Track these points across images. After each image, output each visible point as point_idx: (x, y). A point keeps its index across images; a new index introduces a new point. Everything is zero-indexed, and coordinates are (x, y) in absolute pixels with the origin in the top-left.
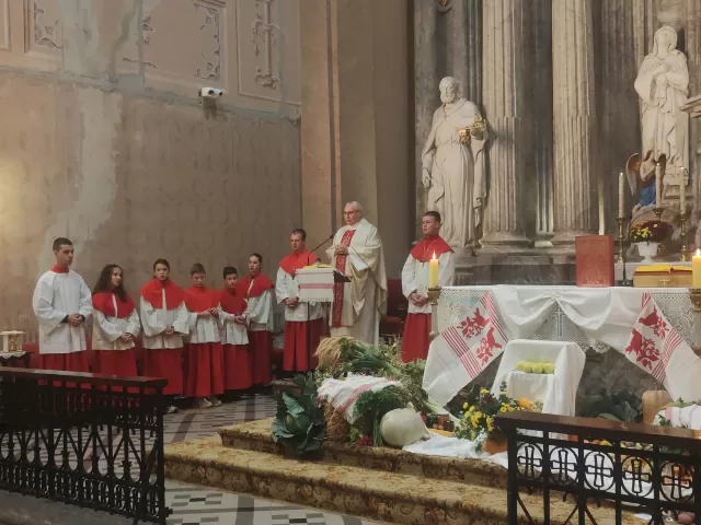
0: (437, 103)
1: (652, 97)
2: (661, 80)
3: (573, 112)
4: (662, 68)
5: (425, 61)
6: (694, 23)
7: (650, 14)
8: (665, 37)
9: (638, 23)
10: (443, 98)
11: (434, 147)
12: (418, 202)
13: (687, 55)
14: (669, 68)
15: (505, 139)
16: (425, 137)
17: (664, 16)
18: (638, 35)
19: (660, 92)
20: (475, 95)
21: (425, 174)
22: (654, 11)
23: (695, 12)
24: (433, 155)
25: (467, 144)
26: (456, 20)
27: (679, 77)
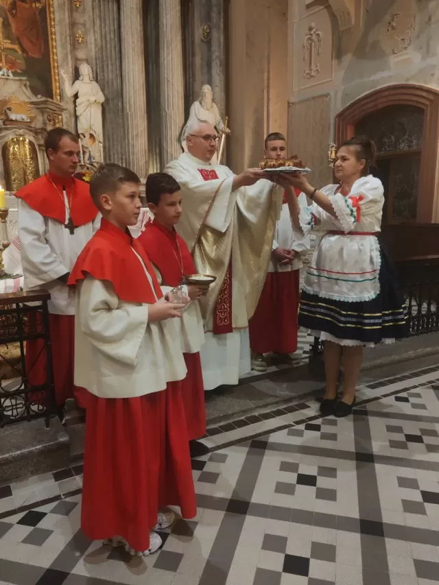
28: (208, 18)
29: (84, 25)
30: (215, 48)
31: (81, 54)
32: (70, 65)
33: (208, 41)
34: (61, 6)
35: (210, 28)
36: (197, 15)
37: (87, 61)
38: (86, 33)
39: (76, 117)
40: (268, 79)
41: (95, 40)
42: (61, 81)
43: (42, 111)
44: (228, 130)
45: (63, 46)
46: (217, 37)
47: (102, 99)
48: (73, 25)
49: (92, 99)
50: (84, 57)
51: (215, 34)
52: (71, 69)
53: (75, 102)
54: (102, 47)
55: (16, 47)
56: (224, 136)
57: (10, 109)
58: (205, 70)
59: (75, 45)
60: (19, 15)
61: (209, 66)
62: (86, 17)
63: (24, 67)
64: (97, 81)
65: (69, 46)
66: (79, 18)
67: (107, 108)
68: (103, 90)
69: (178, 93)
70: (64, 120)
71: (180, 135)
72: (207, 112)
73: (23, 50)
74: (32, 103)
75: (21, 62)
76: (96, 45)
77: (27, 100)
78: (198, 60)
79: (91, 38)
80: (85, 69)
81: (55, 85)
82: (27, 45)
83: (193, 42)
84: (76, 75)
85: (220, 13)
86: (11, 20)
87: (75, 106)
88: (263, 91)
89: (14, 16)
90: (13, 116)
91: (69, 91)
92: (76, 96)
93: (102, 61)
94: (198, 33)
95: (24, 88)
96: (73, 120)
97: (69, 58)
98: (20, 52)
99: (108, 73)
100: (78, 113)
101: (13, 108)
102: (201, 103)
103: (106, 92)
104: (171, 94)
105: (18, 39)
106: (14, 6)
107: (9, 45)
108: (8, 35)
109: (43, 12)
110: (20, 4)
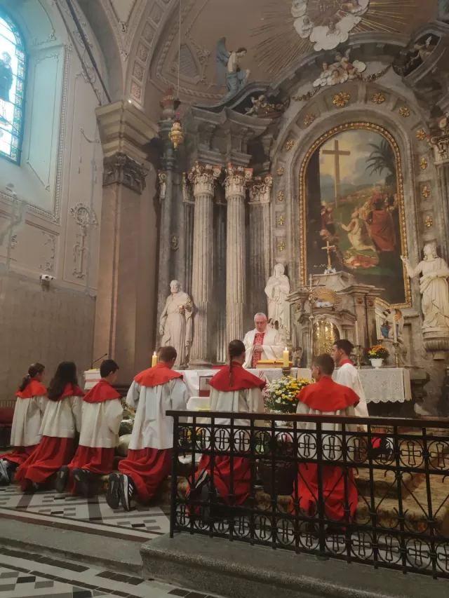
1: (273, 296)
2: (277, 288)
3: (235, 301)
4: (277, 283)
5: (164, 273)
6: (292, 263)
7: (272, 259)
8: (279, 268)
9: (267, 262)
10: (172, 291)
11: (166, 315)
12: (157, 343)
13: (289, 277)
14: (280, 283)
15: (202, 313)
17: (278, 259)
18: (267, 267)
19: (276, 294)
20: (188, 290)
21: (161, 328)
22: (274, 257)
23: (292, 258)
24: (166, 319)
25: (183, 313)
26: (181, 254)
27: (286, 287)
29: (432, 210)
31: (429, 237)
32: (416, 249)
38: (433, 217)
43: (352, 296)
48: (420, 214)
49: (433, 275)
50: (433, 238)
55: (372, 247)
59: (421, 230)
60: (374, 222)
62: (434, 203)
63: (377, 261)
65: (415, 233)
73: (377, 248)
74: (344, 291)
75: (375, 258)
79: (439, 221)
80: (429, 250)
82: (381, 242)
86: (368, 228)
89: (370, 224)
92: (420, 275)
97: (415, 243)
98: (374, 250)
101: (320, 298)
105: (373, 240)
106: (371, 215)
107: (365, 247)
108: (365, 241)
109: (396, 212)
110: (376, 213)
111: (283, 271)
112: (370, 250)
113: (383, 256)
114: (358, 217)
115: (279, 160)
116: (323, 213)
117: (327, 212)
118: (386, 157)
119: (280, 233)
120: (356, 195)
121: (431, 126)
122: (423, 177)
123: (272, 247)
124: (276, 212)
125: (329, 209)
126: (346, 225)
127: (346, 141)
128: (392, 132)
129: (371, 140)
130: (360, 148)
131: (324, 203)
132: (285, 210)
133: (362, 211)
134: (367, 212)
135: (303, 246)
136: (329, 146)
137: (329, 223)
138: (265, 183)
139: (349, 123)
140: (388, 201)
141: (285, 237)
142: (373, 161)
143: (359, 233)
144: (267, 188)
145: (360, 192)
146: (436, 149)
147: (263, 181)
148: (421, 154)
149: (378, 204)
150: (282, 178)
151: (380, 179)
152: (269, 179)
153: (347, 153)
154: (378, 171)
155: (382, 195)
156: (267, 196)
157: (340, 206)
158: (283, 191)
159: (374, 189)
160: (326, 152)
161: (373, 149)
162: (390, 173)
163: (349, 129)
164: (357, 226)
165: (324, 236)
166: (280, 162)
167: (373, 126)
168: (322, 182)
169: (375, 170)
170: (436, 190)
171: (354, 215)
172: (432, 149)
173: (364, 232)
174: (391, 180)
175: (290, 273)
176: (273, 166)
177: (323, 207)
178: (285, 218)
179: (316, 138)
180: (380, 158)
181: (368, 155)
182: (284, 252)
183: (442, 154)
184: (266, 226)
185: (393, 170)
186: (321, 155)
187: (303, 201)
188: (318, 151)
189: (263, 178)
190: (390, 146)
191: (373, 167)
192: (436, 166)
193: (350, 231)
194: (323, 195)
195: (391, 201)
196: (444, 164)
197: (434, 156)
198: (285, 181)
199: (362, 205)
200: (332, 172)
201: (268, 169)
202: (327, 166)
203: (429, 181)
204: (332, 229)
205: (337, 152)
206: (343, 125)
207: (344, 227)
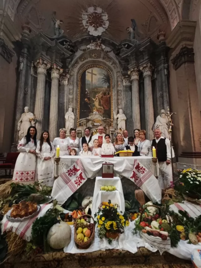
0: (23, 112)
1: (68, 119)
2: (70, 117)
3: (54, 119)
5: (20, 102)
6: (75, 108)
8: (70, 109)
9: (65, 106)
10: (25, 111)
11: (21, 122)
13: (74, 113)
14: (71, 115)
15: (40, 122)
16: (19, 119)
17: (69, 106)
18: (65, 108)
19: (70, 119)
21: (18, 127)
22: (68, 105)
23: (75, 106)
24: (21, 124)
25: (30, 122)
26: (29, 96)
27: (73, 117)
28: (162, 90)
29: (121, 99)
30: (165, 98)
31: (120, 107)
33: (162, 97)
34: (115, 95)
35: (163, 92)
36: (157, 89)
37: (121, 108)
38: (121, 101)
39: (117, 125)
40: (190, 104)
41: (124, 102)
42: (113, 115)
43: (105, 122)
44: (172, 124)
45: (115, 105)
46: (166, 95)
47: (125, 118)
48: (118, 99)
49: (122, 119)
50: (121, 107)
51: (165, 94)
52: (116, 111)
53: (117, 120)
54: (126, 104)
55: (102, 107)
56: (171, 127)
57: (94, 122)
58: (162, 105)
59: (118, 104)
61: (163, 104)
62: (122, 97)
63: (103, 112)
64: (124, 114)
65: (116, 105)
66: (119, 97)
67: (127, 121)
68: (126, 116)
69: (152, 113)
70: (114, 126)
71: (153, 127)
72: (163, 119)
73: (104, 108)
74: (102, 120)
75: (103, 111)
76: (124, 104)
77: (101, 119)
78: (158, 103)
79: (123, 103)
80: (121, 111)
81: (112, 116)
82: (105, 106)
83: (156, 98)
84: (118, 113)
85: (166, 87)
86: (101, 101)
87: (117, 121)
88: (188, 108)
89: (102, 99)
90: (95, 124)
91: (115, 117)
92: (118, 118)
93: (126, 108)
94: (158, 94)
95: (100, 116)
96: (116, 125)
97: (116, 108)
98: (103, 108)
99: (128, 111)
100: (118, 123)
101: (96, 122)
102: (160, 116)
103: (127, 117)
104: (149, 114)
105: (102, 105)
106: (102, 97)
107: (100, 107)
108: (100, 105)
109: (110, 97)
110: (104, 96)
111: (72, 110)
112: (101, 108)
113: (105, 111)
114: (98, 96)
115: (71, 70)
116: (86, 93)
117: (88, 93)
118: (108, 79)
119: (71, 97)
120: (98, 89)
121: (123, 73)
122: (119, 89)
123: (68, 101)
124: (70, 89)
125: (89, 92)
126: (94, 99)
127: (96, 70)
128: (110, 71)
129: (103, 73)
130: (100, 74)
131: (87, 90)
132: (73, 89)
133: (100, 95)
134: (101, 96)
135: (79, 103)
136: (90, 70)
137: (88, 97)
138: (66, 76)
139: (97, 65)
140: (108, 94)
141: (73, 98)
142: (104, 80)
143: (98, 102)
144: (67, 79)
145: (99, 88)
146: (124, 81)
147: (65, 76)
148: (119, 81)
149: (104, 94)
150: (72, 77)
151: (106, 86)
152: (68, 76)
153: (95, 75)
154: (105, 83)
155: (106, 91)
156: (67, 82)
157: (92, 92)
158: (73, 82)
159: (103, 89)
160: (88, 72)
161: (104, 75)
162: (109, 85)
163: (96, 67)
164: (97, 99)
165: (86, 101)
166: (72, 71)
167: (104, 68)
168: (86, 82)
169: (104, 82)
170: (123, 93)
171: (97, 96)
172: (123, 80)
173: (100, 102)
174: (109, 87)
175: (74, 111)
176: (70, 71)
177: (86, 91)
178: (73, 91)
179: (85, 66)
180: (106, 79)
181: (102, 77)
182: (72, 104)
183: (126, 83)
184: (66, 93)
185: (109, 83)
186: (87, 73)
187: (79, 87)
188: (85, 71)
189: (66, 74)
190: (109, 76)
191: (103, 82)
192: (123, 86)
193: (95, 101)
194: (86, 87)
195: (109, 94)
196: (126, 86)
197: (123, 83)
198: (73, 78)
199: (100, 93)
200: (90, 79)
201: (68, 72)
202: (88, 77)
203: (121, 90)
204: (89, 99)
205: (92, 74)
206: (95, 65)
207: (93, 99)
